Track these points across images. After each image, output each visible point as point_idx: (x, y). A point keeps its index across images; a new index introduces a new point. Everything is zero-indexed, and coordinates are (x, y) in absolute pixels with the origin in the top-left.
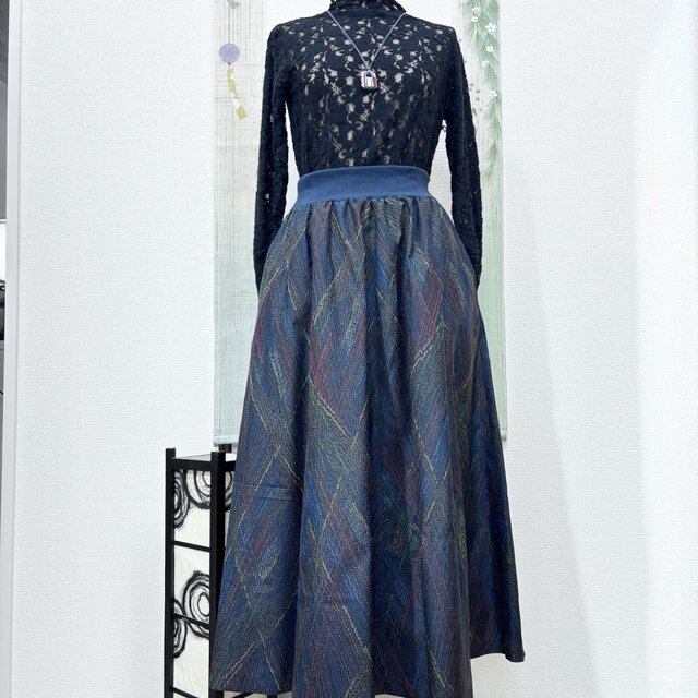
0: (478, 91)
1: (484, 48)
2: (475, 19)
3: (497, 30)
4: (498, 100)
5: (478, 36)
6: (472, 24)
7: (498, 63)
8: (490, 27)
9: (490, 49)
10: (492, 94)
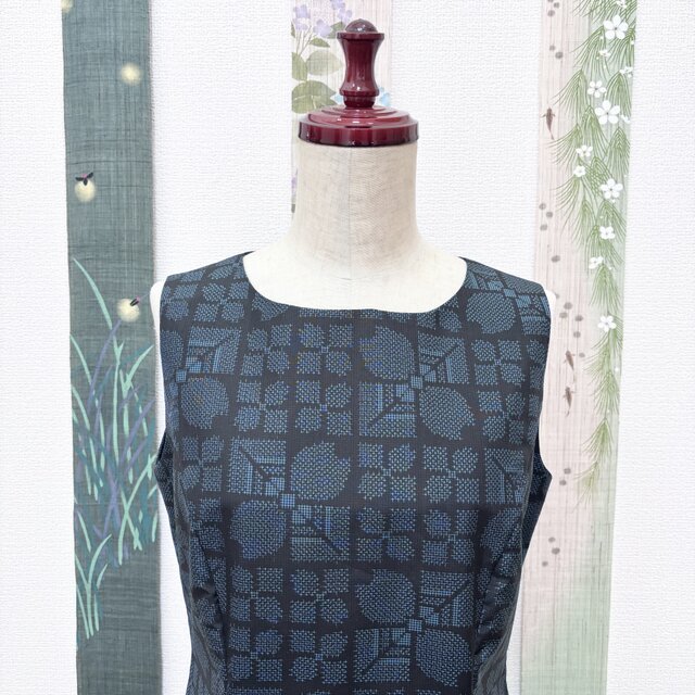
0: (579, 319)
1: (596, 231)
2: (580, 171)
3: (623, 193)
4: (615, 336)
5: (585, 205)
6: (576, 180)
7: (621, 262)
8: (610, 189)
9: (607, 233)
10: (607, 323)
